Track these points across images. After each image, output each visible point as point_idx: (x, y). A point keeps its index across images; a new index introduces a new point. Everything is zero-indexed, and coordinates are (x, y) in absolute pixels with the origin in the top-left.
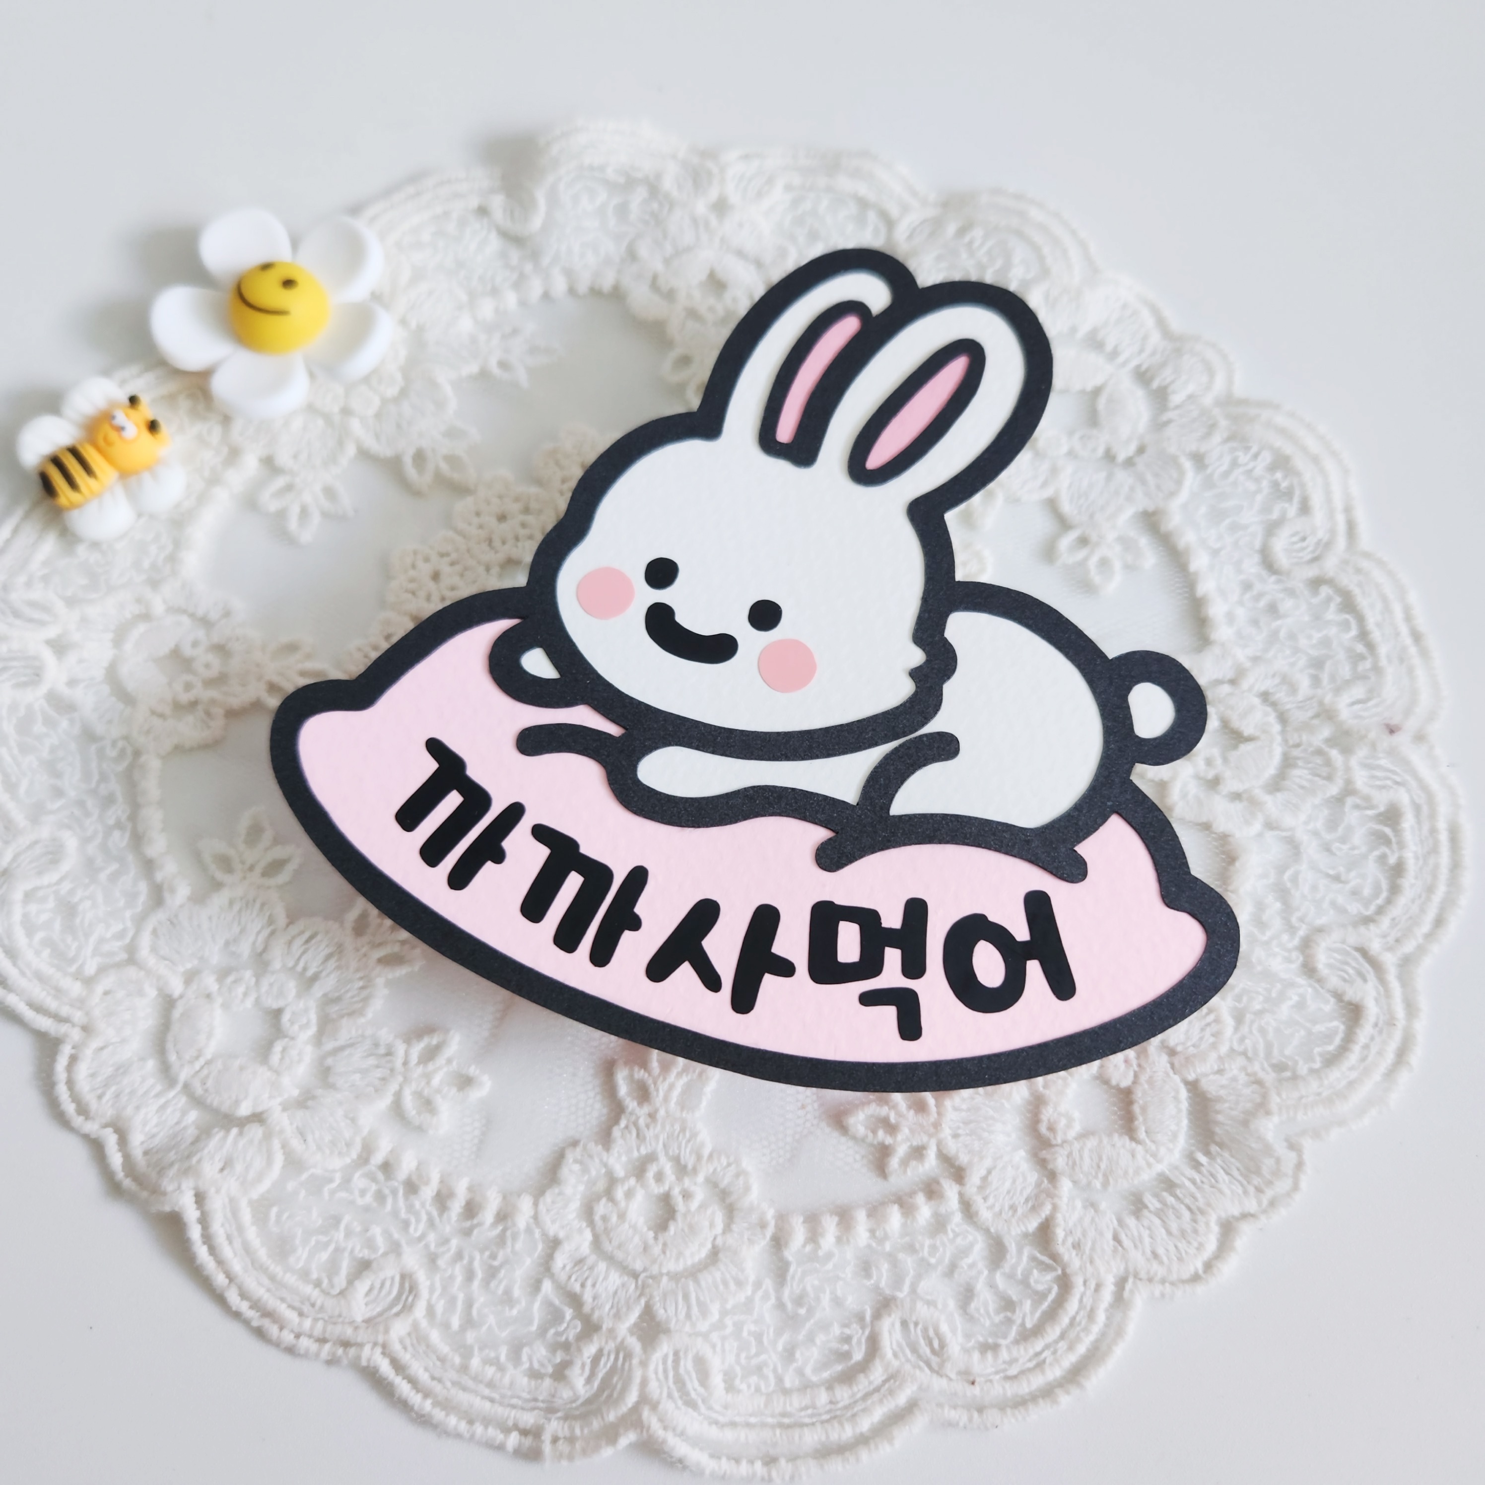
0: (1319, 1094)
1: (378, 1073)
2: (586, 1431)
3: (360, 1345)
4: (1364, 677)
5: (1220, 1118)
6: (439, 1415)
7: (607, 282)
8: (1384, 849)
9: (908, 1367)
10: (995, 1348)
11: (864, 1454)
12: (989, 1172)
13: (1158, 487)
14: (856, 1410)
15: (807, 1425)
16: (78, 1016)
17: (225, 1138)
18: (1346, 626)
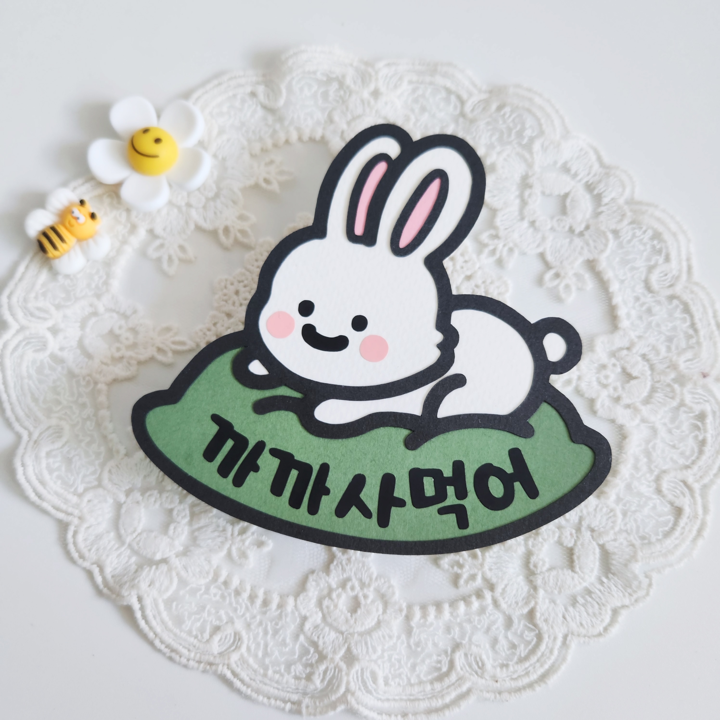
0: (660, 551)
1: (220, 539)
2: (321, 704)
3: (218, 665)
4: (691, 347)
5: (614, 562)
6: (254, 695)
7: (318, 135)
8: (697, 432)
9: (467, 674)
10: (507, 666)
11: (447, 712)
12: (506, 586)
13: (595, 247)
14: (443, 693)
15: (421, 700)
16: (76, 512)
17: (150, 570)
18: (684, 320)
